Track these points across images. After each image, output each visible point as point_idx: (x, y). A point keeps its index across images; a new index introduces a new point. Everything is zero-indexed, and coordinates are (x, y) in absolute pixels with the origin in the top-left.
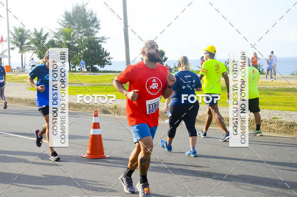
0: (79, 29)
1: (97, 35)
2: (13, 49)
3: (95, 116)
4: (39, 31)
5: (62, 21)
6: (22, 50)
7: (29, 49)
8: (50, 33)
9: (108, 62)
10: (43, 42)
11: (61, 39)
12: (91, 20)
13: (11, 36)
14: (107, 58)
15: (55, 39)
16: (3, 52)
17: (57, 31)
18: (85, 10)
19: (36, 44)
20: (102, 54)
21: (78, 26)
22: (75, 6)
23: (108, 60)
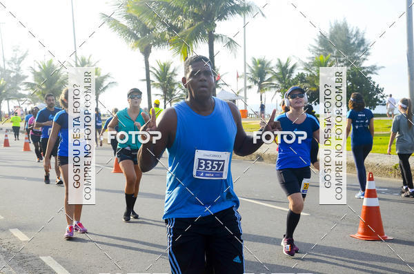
0: (338, 56)
1: (365, 64)
2: (250, 87)
3: (369, 180)
4: (284, 62)
5: (315, 47)
6: (261, 88)
7: (271, 86)
8: (298, 63)
9: (381, 102)
10: (289, 77)
11: (313, 72)
12: (356, 42)
13: (248, 71)
14: (379, 95)
15: (305, 72)
16: (238, 93)
17: (308, 61)
18: (347, 30)
19: (280, 80)
20: (373, 90)
21: (337, 53)
22: (333, 25)
23: (381, 99)
